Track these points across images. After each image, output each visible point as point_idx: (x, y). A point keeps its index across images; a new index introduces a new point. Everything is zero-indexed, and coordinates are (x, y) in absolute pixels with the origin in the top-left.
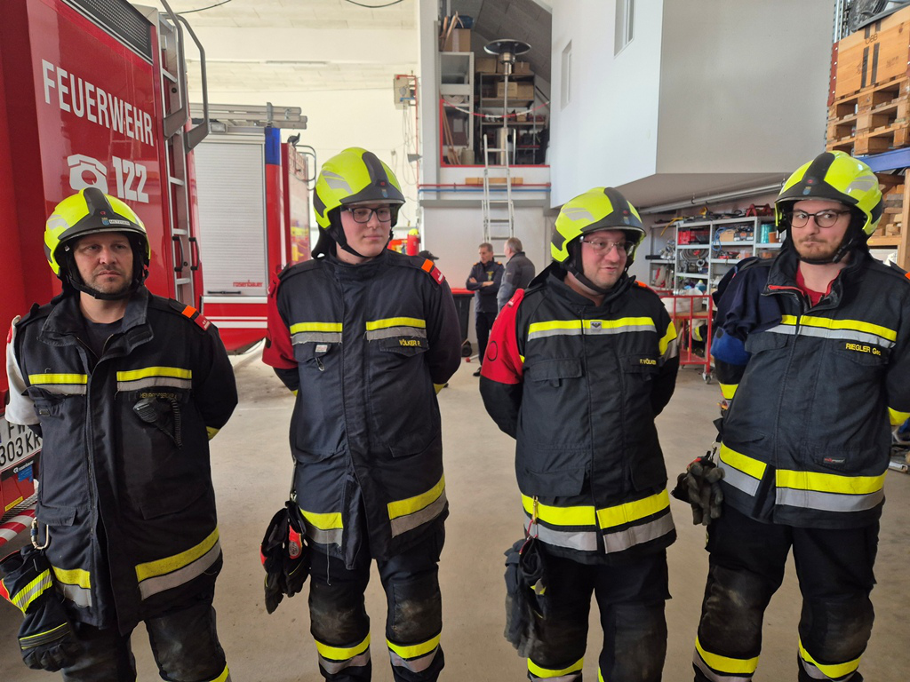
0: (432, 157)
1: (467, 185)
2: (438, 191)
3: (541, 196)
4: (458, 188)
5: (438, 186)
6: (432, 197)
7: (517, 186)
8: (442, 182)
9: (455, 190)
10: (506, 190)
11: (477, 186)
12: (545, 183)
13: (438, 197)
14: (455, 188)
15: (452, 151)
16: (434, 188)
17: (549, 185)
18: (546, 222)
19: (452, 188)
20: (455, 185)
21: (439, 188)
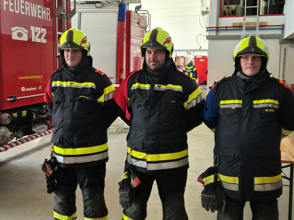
0: (215, 12)
1: (233, 27)
2: (217, 31)
3: (279, 32)
4: (228, 28)
5: (217, 28)
6: (214, 33)
7: (263, 26)
8: (219, 26)
9: (226, 30)
10: (256, 29)
11: (239, 27)
12: (281, 24)
13: (217, 34)
14: (227, 29)
15: (228, 8)
16: (215, 29)
17: (283, 26)
18: (281, 47)
19: (225, 29)
20: (227, 27)
21: (218, 29)
